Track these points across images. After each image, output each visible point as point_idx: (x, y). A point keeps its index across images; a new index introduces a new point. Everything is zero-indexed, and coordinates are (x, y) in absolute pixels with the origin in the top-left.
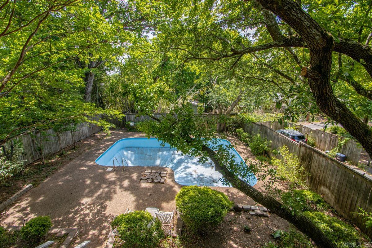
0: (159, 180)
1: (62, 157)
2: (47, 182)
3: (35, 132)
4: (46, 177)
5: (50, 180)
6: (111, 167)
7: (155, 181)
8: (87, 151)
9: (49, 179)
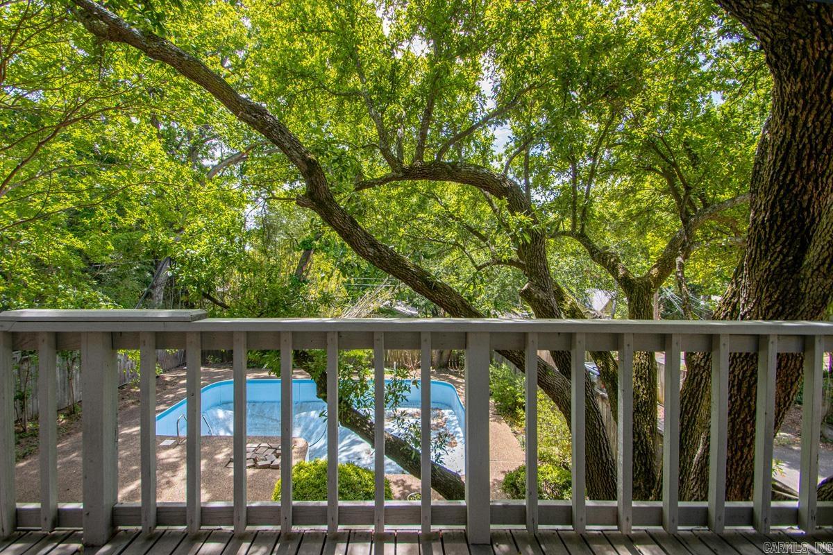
0: (268, 462)
1: (70, 418)
2: (23, 467)
3: (19, 359)
4: (24, 457)
5: (29, 464)
6: (173, 438)
7: (260, 463)
8: (132, 407)
9: (29, 461)
